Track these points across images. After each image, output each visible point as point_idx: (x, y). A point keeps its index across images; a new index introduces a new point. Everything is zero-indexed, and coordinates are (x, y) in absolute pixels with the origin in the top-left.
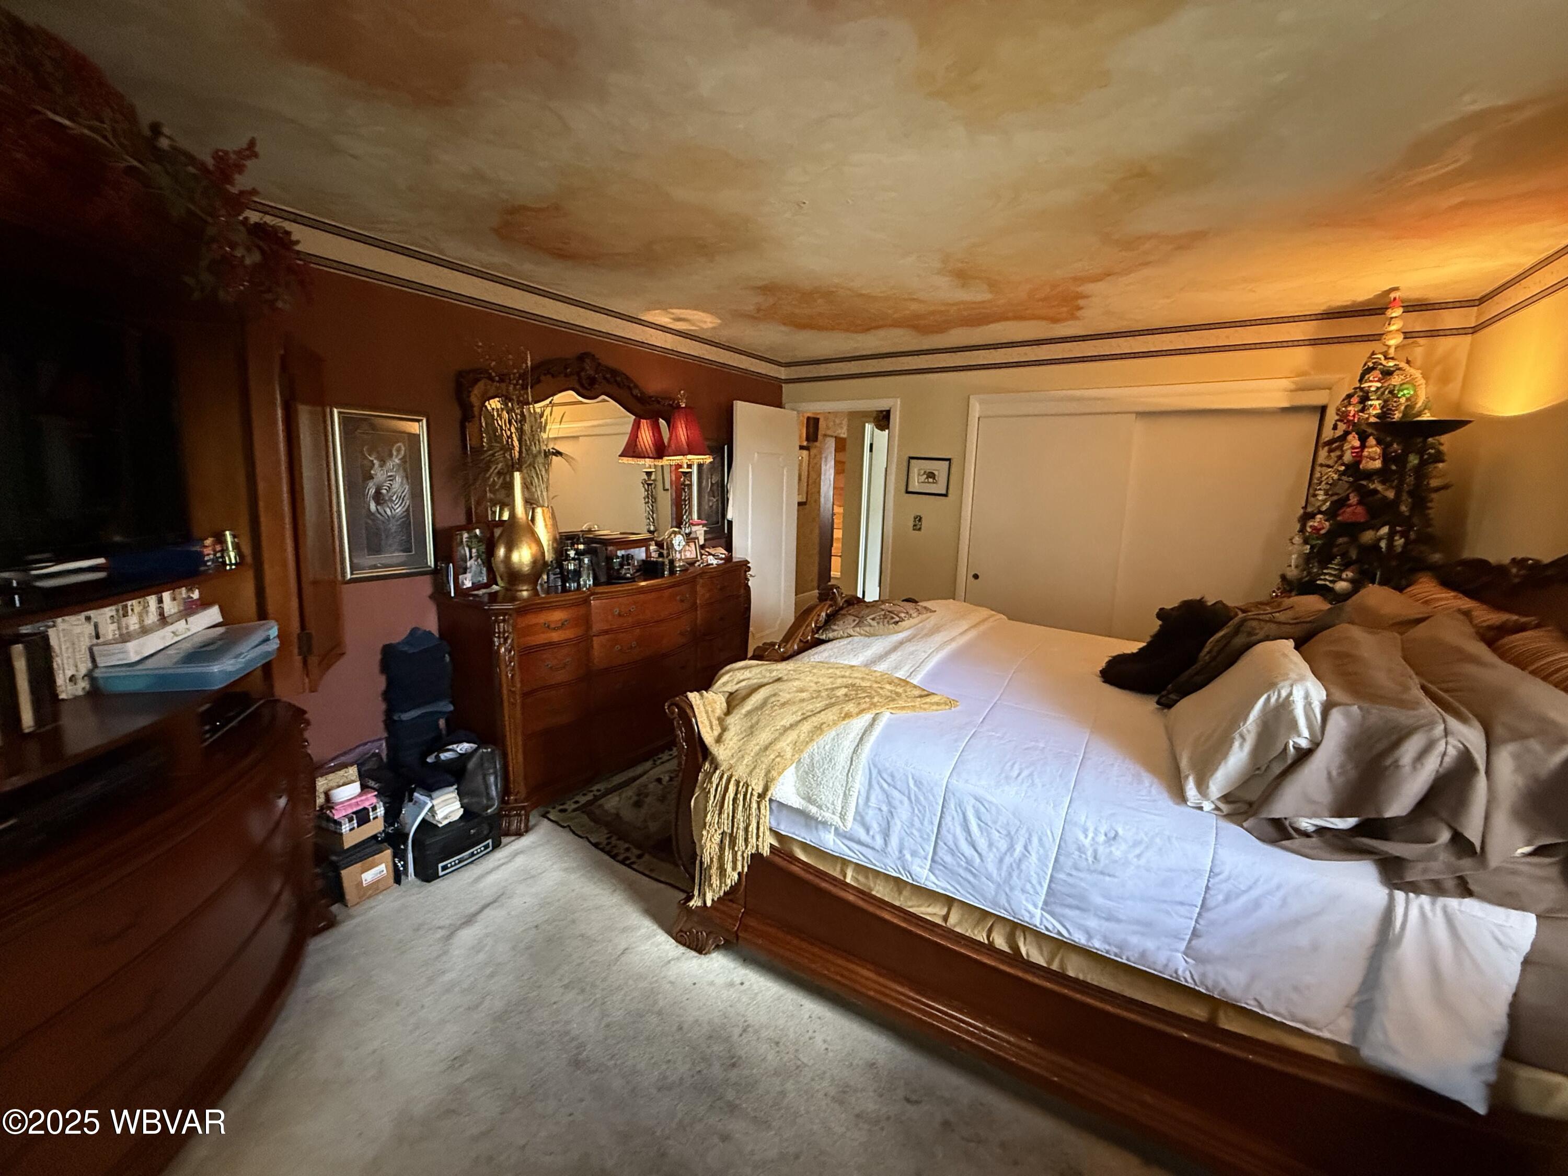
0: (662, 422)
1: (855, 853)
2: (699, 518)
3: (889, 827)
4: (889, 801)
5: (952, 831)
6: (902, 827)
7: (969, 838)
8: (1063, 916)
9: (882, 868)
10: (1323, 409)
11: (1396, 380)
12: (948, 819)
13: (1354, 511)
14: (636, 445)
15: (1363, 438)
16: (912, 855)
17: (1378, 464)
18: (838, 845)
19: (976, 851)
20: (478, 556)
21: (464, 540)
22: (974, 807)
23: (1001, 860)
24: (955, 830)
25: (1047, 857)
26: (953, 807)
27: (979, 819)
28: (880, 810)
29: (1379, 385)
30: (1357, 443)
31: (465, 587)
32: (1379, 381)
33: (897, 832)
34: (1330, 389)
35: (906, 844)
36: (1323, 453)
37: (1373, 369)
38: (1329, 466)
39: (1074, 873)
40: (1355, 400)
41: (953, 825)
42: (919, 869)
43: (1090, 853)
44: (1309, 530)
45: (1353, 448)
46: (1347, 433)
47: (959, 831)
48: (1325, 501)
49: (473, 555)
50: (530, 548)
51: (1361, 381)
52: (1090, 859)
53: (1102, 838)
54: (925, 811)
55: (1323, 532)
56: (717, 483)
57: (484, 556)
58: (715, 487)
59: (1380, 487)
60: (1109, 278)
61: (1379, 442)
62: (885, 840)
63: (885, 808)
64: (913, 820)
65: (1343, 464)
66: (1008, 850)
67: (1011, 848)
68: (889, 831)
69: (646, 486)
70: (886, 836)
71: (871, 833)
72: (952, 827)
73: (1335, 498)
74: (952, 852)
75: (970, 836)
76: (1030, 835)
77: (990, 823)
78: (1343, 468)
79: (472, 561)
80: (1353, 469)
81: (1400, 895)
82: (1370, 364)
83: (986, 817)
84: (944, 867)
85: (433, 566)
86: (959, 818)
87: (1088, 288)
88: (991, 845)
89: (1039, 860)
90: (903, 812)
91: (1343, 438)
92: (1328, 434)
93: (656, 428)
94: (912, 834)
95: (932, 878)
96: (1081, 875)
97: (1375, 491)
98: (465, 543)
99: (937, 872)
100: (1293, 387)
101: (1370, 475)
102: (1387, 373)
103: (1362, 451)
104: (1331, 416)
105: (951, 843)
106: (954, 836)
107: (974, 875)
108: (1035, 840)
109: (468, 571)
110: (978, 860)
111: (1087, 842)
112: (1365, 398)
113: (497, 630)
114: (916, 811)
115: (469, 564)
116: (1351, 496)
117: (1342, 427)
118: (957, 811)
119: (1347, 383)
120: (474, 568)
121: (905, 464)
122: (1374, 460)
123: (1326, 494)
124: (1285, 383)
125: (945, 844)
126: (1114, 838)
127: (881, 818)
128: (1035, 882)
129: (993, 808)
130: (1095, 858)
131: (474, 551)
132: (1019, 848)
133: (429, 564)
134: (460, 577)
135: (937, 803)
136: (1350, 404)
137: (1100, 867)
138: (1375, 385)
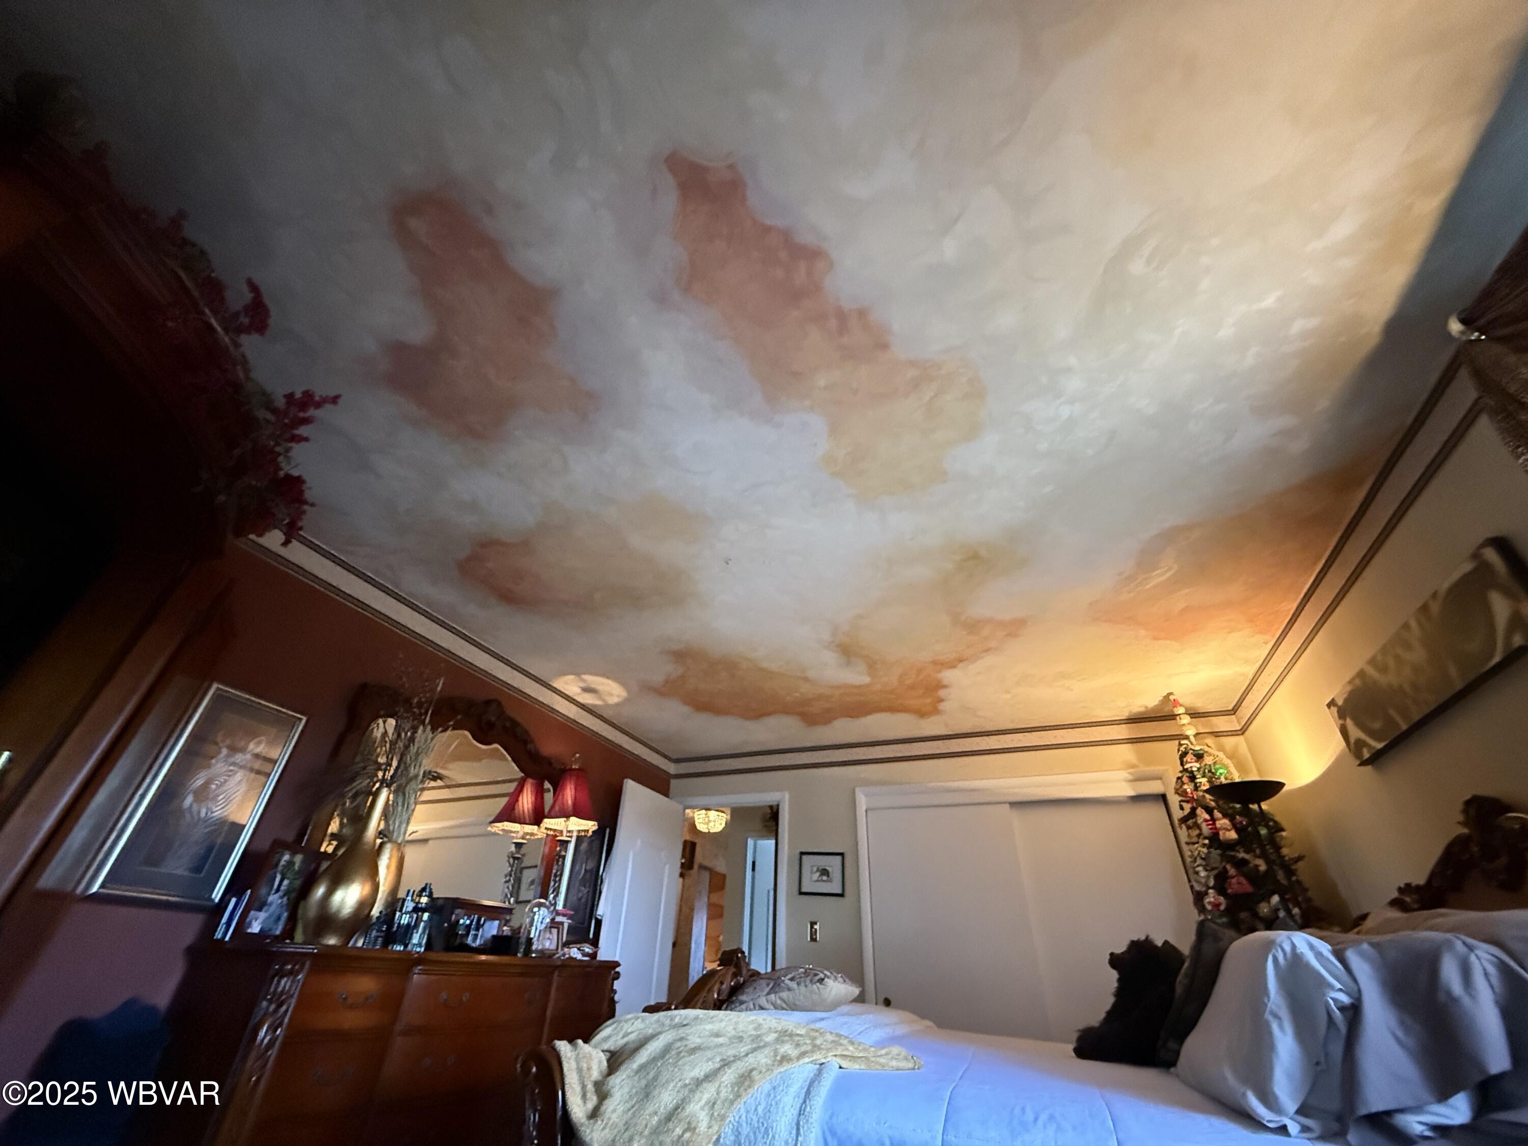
0: (547, 785)
2: (565, 906)
10: (1163, 797)
11: (1208, 760)
13: (1238, 884)
14: (513, 809)
15: (1209, 811)
17: (1233, 835)
20: (287, 893)
21: (282, 863)
29: (1198, 765)
30: (1207, 817)
31: (249, 931)
32: (1196, 762)
34: (1161, 779)
36: (1183, 833)
37: (1184, 754)
38: (1194, 844)
40: (1185, 779)
44: (1209, 907)
45: (1206, 821)
46: (1193, 810)
48: (1208, 877)
49: (283, 888)
50: (363, 889)
51: (1182, 764)
55: (1222, 908)
56: (591, 870)
57: (293, 895)
58: (588, 876)
59: (1247, 857)
60: (961, 665)
61: (1225, 816)
65: (1205, 838)
69: (511, 861)
73: (1215, 872)
78: (1207, 842)
79: (277, 895)
80: (1214, 839)
82: (1182, 749)
85: (217, 900)
87: (948, 676)
91: (1193, 814)
92: (1177, 814)
93: (539, 793)
97: (1246, 861)
98: (280, 868)
100: (1130, 777)
101: (1232, 845)
102: (1199, 756)
103: (1214, 824)
104: (1174, 800)
109: (265, 908)
112: (1193, 778)
113: (272, 990)
115: (270, 899)
116: (1228, 867)
117: (1187, 807)
119: (1173, 771)
120: (272, 908)
121: (797, 862)
122: (1229, 830)
123: (1206, 870)
124: (1125, 774)
131: (286, 882)
133: (213, 896)
134: (252, 913)
136: (1183, 783)
138: (1194, 766)
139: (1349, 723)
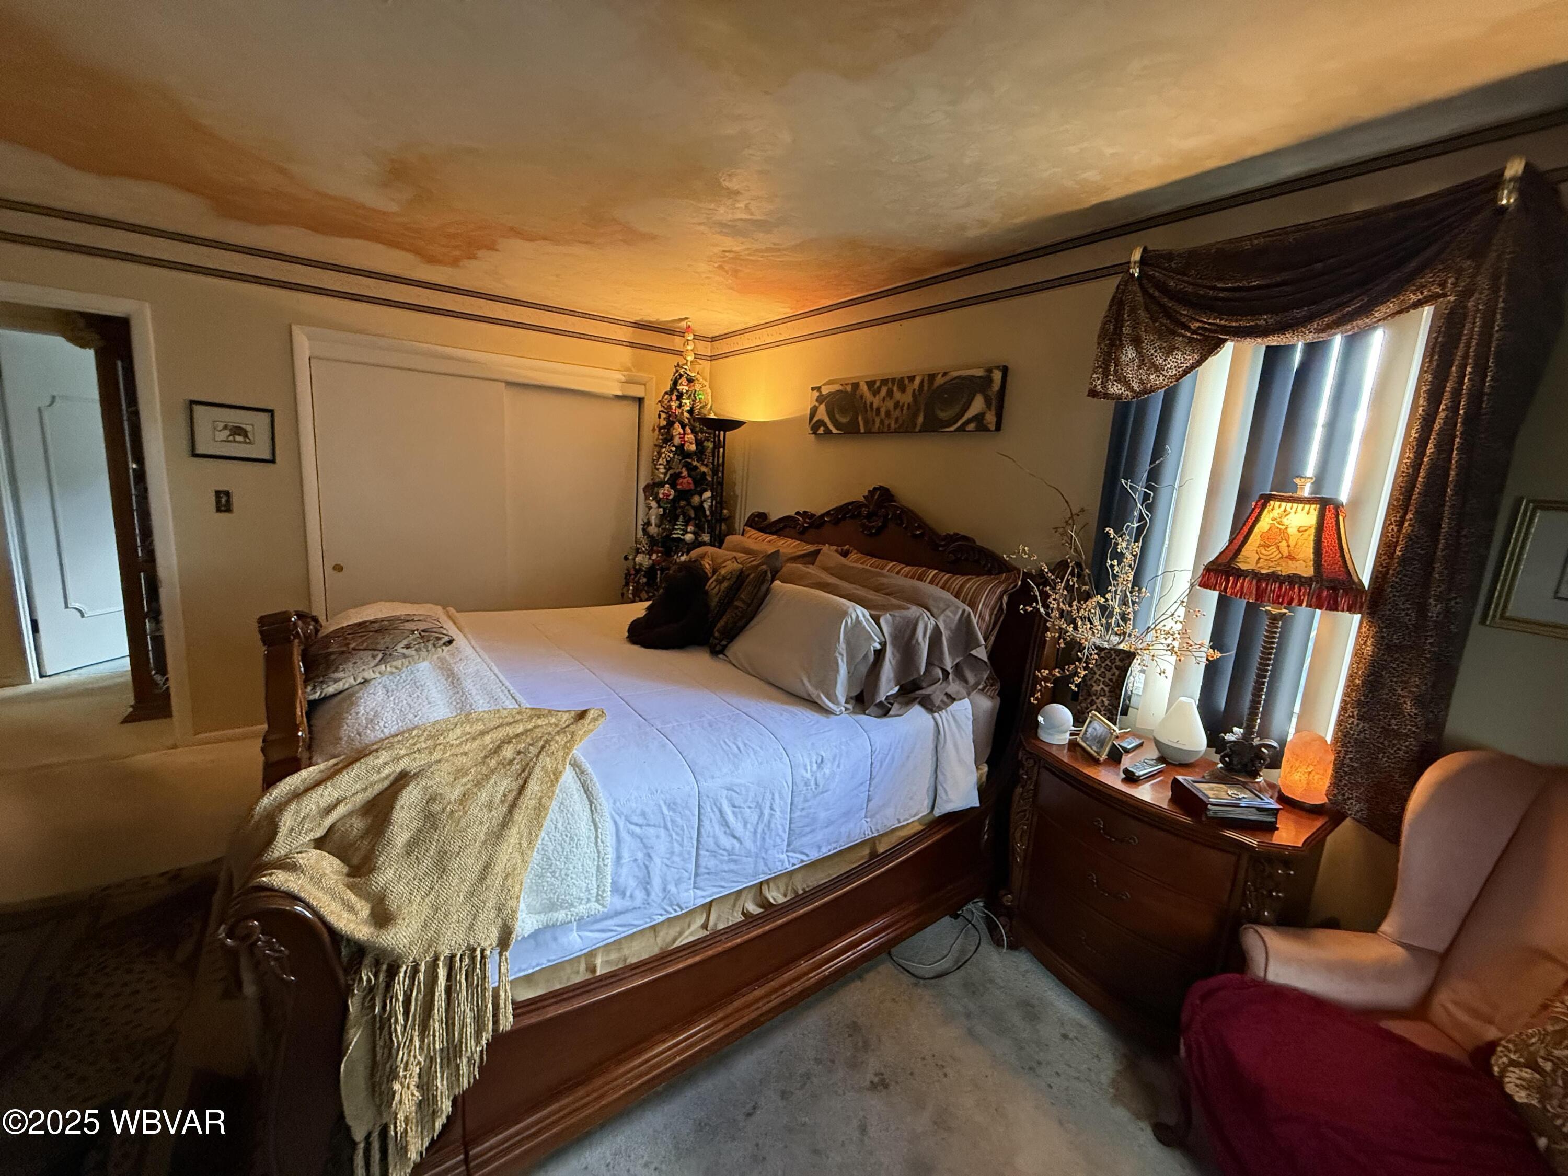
1: (612, 931)
3: (648, 873)
4: (644, 844)
5: (711, 834)
6: (662, 863)
7: (728, 831)
8: (802, 846)
9: (646, 923)
10: (640, 401)
11: (697, 387)
12: (706, 823)
13: (686, 482)
15: (683, 427)
16: (676, 885)
17: (693, 447)
18: (588, 937)
19: (735, 837)
22: (727, 797)
23: (755, 832)
24: (714, 831)
25: (786, 803)
26: (709, 810)
27: (734, 806)
28: (636, 860)
29: (687, 388)
30: (682, 431)
33: (658, 872)
34: (645, 385)
35: (669, 878)
37: (681, 376)
38: (662, 447)
39: (806, 805)
40: (673, 397)
41: (712, 827)
42: (686, 894)
43: (813, 783)
44: (660, 496)
45: (680, 434)
47: (719, 831)
48: (666, 474)
51: (674, 383)
52: (813, 787)
53: (815, 766)
54: (683, 831)
55: (671, 497)
59: (698, 465)
62: (646, 890)
63: (640, 855)
64: (672, 847)
65: (674, 446)
66: (760, 817)
67: (761, 815)
68: (649, 877)
70: (646, 884)
71: (628, 894)
72: (711, 830)
73: (672, 472)
74: (713, 854)
75: (729, 827)
76: (773, 795)
77: (742, 805)
78: (674, 449)
80: (680, 448)
81: (936, 715)
82: (679, 372)
83: (739, 801)
84: (708, 874)
86: (715, 816)
88: (745, 823)
89: (781, 812)
90: (661, 847)
94: (673, 862)
95: (700, 893)
96: (810, 803)
97: (696, 468)
99: (701, 884)
100: (623, 379)
101: (689, 455)
102: (690, 381)
103: (684, 437)
105: (712, 847)
106: (715, 837)
107: (735, 861)
108: (777, 796)
110: (737, 845)
111: (808, 775)
112: (679, 397)
114: (674, 836)
116: (682, 470)
118: (713, 811)
122: (691, 444)
123: (666, 468)
124: (620, 376)
125: (707, 851)
126: (822, 761)
127: (636, 870)
128: (781, 832)
129: (743, 789)
130: (816, 784)
132: (767, 811)
135: (694, 815)
136: (671, 400)
137: (820, 789)
138: (683, 388)
139: (822, 408)
